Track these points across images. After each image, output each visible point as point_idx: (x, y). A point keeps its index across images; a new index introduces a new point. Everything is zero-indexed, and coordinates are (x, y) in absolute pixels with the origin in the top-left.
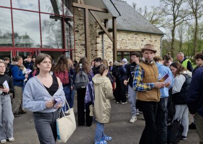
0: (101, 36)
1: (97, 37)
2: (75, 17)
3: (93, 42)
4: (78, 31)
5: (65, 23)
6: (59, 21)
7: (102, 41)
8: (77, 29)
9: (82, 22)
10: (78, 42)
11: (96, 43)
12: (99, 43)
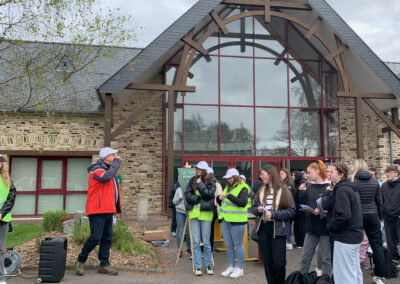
0: (386, 134)
1: (378, 137)
2: (341, 106)
3: (373, 144)
4: (345, 128)
5: (325, 119)
6: (316, 115)
7: (389, 142)
8: (343, 126)
9: (352, 114)
10: (346, 144)
11: (378, 147)
12: (382, 147)
